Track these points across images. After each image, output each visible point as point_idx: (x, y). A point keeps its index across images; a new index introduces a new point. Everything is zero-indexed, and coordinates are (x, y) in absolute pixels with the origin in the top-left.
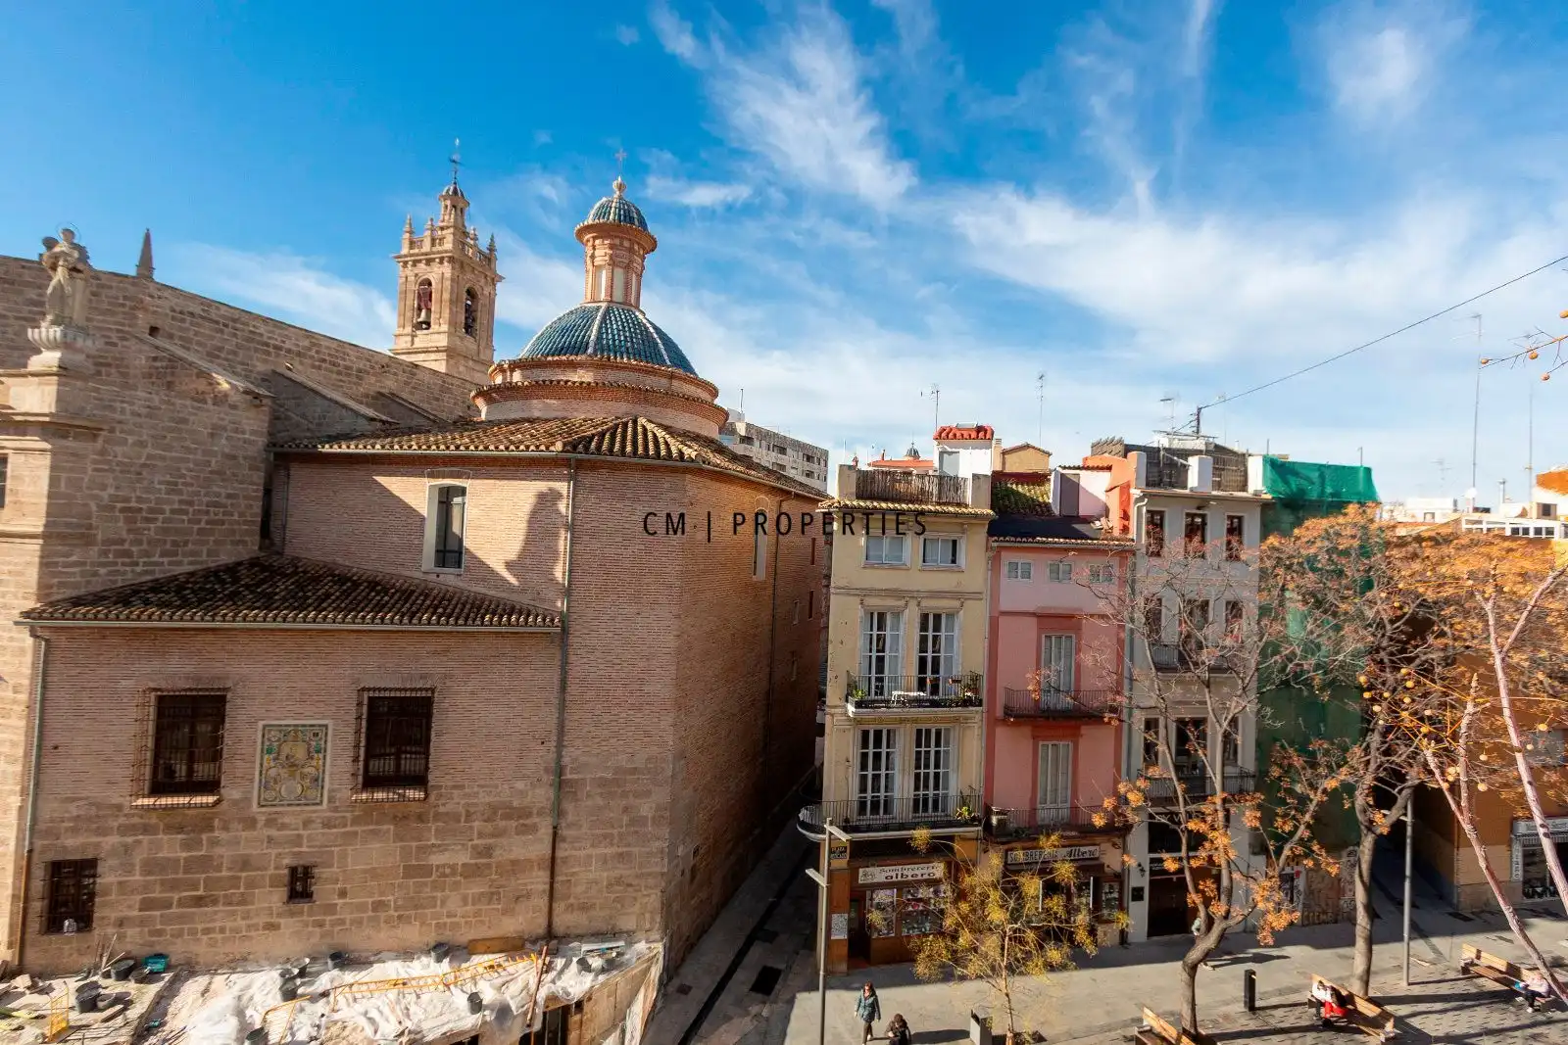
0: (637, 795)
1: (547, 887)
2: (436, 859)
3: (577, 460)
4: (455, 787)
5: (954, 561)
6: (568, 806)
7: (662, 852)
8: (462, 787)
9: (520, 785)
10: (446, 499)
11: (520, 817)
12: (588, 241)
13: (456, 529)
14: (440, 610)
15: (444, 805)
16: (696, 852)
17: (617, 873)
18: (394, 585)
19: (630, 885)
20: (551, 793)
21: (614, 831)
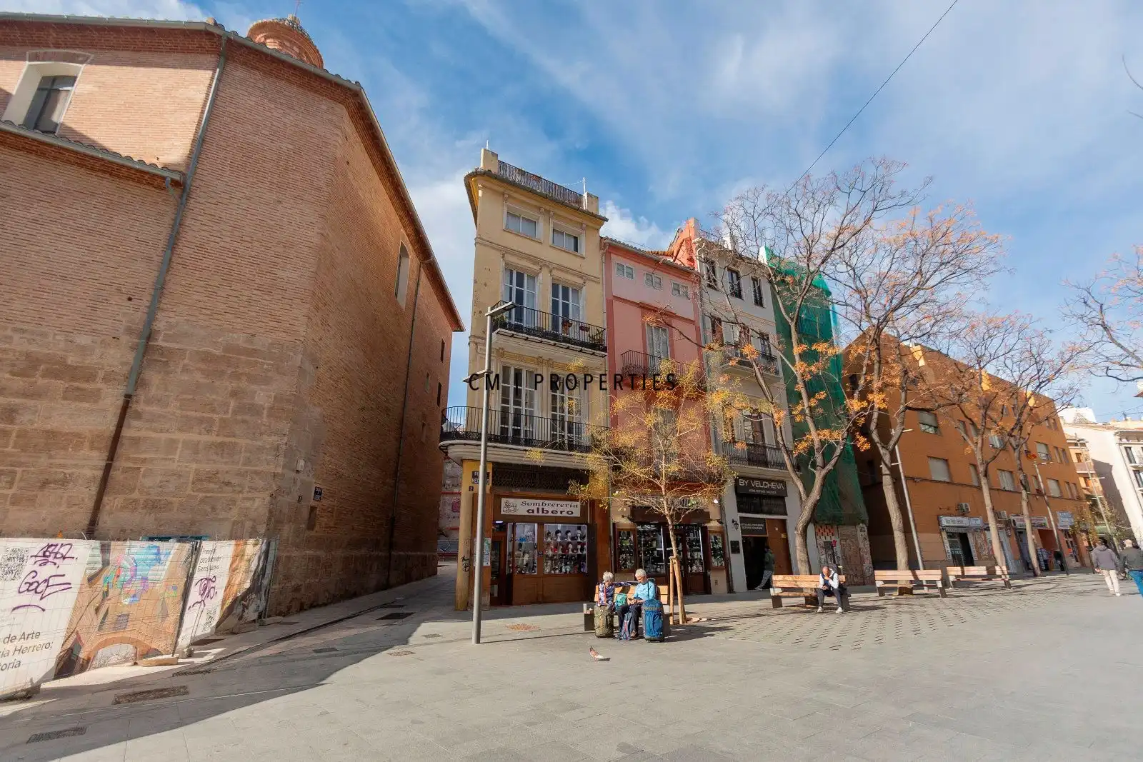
0: (252, 379)
5: (576, 249)
6: (154, 377)
7: (277, 449)
9: (84, 340)
10: (49, 87)
11: (74, 379)
16: (318, 492)
17: (207, 467)
19: (226, 484)
20: (130, 357)
21: (215, 416)
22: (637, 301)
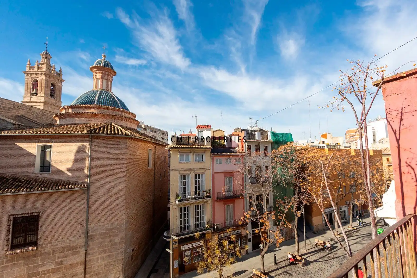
0: (114, 236)
1: (84, 270)
2: (41, 269)
3: (92, 136)
4: (48, 244)
5: (203, 160)
6: (90, 243)
7: (122, 252)
8: (51, 243)
9: (73, 239)
10: (44, 150)
11: (73, 250)
12: (94, 71)
13: (48, 159)
14: (42, 186)
15: (44, 250)
16: (133, 250)
17: (106, 262)
18: (23, 179)
19: (112, 265)
20: (84, 240)
21: (106, 249)
22: (222, 171)
